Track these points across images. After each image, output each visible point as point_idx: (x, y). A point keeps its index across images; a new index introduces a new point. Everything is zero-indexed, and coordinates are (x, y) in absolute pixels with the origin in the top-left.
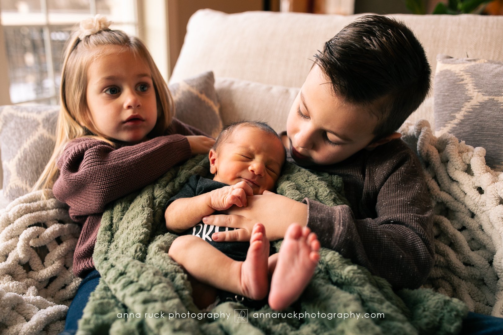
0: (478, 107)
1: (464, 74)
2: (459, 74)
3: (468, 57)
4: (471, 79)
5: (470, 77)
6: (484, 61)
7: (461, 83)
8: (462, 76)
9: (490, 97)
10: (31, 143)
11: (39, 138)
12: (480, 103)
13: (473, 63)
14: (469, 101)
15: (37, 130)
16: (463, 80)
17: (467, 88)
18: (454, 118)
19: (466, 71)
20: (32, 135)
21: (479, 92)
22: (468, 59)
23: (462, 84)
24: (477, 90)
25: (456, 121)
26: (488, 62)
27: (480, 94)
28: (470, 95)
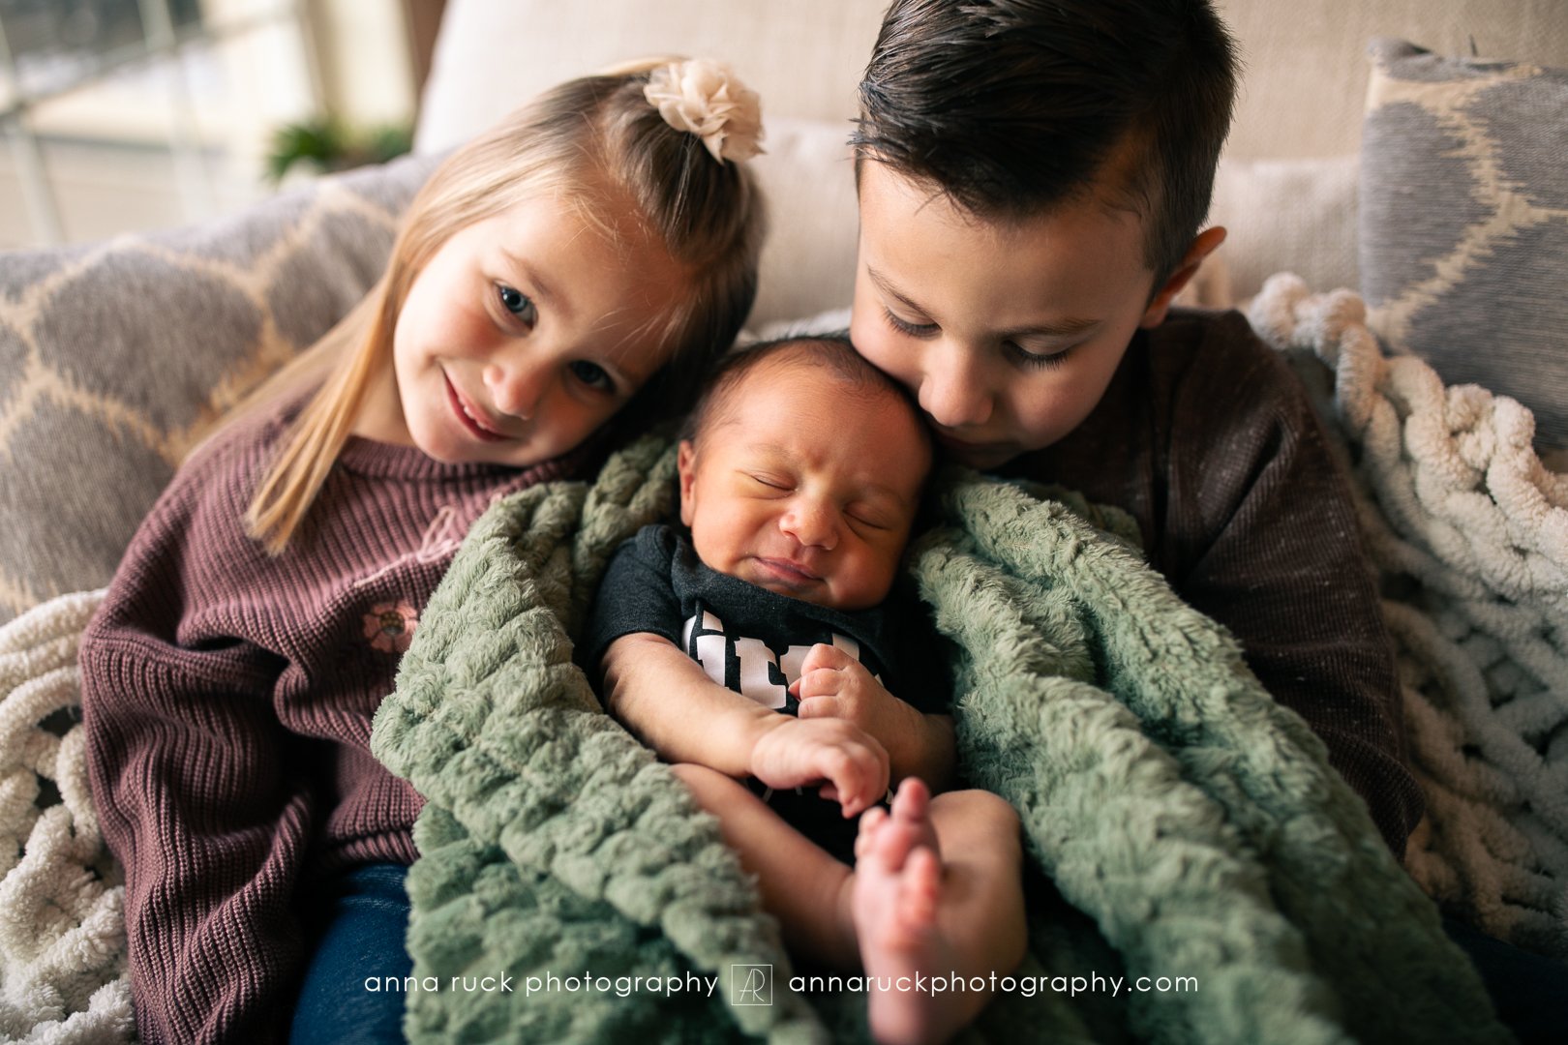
0: (1511, 244)
1: (1465, 122)
2: (1451, 123)
3: (1475, 52)
4: (1489, 141)
5: (1487, 135)
6: (1531, 71)
7: (1455, 154)
8: (1457, 128)
9: (1556, 213)
10: (14, 432)
11: (36, 409)
12: (1520, 230)
13: (1494, 80)
14: (1482, 220)
15: (25, 377)
16: (1461, 144)
17: (1476, 173)
18: (1431, 273)
19: (1473, 111)
20: (13, 399)
21: (1516, 190)
22: (1479, 61)
23: (1459, 160)
24: (1508, 185)
25: (1437, 286)
26: (1542, 77)
27: (1518, 197)
28: (1485, 202)
